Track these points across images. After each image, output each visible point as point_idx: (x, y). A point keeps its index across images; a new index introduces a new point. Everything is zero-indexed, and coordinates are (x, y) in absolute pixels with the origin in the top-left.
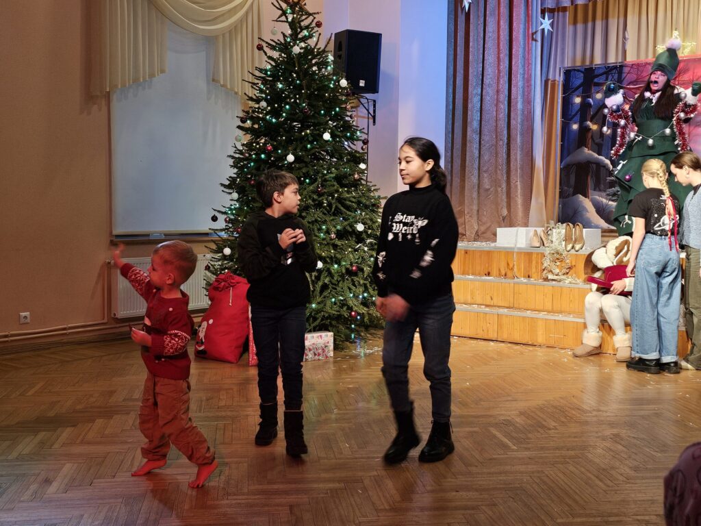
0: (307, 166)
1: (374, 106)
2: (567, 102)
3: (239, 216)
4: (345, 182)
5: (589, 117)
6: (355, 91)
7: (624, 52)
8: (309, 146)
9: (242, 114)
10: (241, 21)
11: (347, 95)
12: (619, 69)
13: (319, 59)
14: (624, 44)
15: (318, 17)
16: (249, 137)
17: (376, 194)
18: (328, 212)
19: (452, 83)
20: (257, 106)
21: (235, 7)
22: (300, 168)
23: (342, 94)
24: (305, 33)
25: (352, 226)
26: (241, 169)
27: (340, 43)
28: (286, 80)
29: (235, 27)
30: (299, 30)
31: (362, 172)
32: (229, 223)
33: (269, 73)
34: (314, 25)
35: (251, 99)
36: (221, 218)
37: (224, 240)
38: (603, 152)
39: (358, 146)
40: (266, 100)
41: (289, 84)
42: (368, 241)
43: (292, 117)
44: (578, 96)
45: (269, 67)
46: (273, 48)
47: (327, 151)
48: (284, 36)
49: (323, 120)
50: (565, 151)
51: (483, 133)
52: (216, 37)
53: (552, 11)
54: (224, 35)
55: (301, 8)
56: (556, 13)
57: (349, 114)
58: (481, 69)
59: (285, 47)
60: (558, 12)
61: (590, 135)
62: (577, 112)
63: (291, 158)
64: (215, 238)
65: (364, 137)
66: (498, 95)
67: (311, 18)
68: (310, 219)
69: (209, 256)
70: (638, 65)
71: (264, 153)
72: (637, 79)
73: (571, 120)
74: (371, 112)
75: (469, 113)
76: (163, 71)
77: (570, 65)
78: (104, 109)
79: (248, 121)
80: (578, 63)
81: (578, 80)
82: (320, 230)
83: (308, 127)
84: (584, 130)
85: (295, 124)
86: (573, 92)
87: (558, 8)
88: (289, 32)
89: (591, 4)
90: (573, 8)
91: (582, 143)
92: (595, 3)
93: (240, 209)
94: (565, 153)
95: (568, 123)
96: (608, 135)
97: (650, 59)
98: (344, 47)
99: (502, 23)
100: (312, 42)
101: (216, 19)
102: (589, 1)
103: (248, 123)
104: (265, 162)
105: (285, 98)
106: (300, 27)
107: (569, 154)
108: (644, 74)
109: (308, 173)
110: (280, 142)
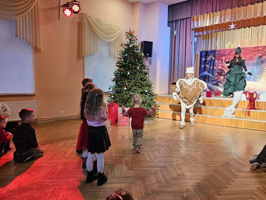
0: (133, 75)
1: (151, 60)
2: (201, 60)
3: (116, 88)
4: (143, 79)
5: (207, 64)
6: (146, 56)
7: (216, 47)
8: (134, 70)
9: (117, 62)
10: (117, 38)
11: (144, 57)
12: (215, 51)
13: (137, 48)
14: (216, 45)
15: (137, 38)
16: (118, 68)
17: (151, 83)
18: (138, 87)
19: (171, 55)
20: (121, 60)
21: (114, 36)
22: (131, 76)
23: (142, 57)
24: (133, 41)
25: (144, 91)
26: (116, 76)
27: (142, 44)
28: (128, 53)
29: (116, 40)
30: (132, 41)
31: (147, 77)
32: (113, 89)
33: (124, 52)
34: (135, 39)
35: (119, 58)
36: (111, 88)
37: (112, 94)
38: (210, 73)
39: (146, 70)
40: (123, 59)
41: (129, 55)
42: (148, 95)
43: (129, 63)
44: (204, 58)
45: (124, 50)
46: (125, 45)
47: (138, 72)
48: (128, 42)
49: (137, 64)
50: (200, 72)
51: (179, 67)
52: (111, 43)
53: (197, 36)
54: (113, 42)
55: (132, 35)
56: (198, 37)
57: (144, 62)
59: (128, 45)
61: (207, 68)
62: (203, 63)
63: (129, 73)
64: (110, 93)
65: (148, 68)
67: (135, 38)
68: (133, 89)
69: (108, 98)
70: (220, 50)
71: (122, 72)
74: (150, 62)
75: (175, 62)
76: (97, 51)
77: (202, 50)
78: (83, 60)
80: (204, 50)
81: (204, 54)
82: (136, 91)
83: (133, 66)
84: (205, 67)
85: (130, 65)
87: (199, 36)
88: (129, 41)
89: (208, 34)
90: (203, 36)
91: (205, 70)
92: (209, 34)
93: (116, 86)
94: (200, 73)
95: (201, 65)
96: (211, 69)
97: (223, 49)
98: (143, 45)
99: (184, 39)
100: (135, 44)
101: (111, 38)
102: (207, 33)
103: (118, 64)
104: (123, 74)
105: (128, 58)
106: (132, 40)
107: (201, 73)
108: (221, 53)
109: (133, 77)
110: (126, 69)
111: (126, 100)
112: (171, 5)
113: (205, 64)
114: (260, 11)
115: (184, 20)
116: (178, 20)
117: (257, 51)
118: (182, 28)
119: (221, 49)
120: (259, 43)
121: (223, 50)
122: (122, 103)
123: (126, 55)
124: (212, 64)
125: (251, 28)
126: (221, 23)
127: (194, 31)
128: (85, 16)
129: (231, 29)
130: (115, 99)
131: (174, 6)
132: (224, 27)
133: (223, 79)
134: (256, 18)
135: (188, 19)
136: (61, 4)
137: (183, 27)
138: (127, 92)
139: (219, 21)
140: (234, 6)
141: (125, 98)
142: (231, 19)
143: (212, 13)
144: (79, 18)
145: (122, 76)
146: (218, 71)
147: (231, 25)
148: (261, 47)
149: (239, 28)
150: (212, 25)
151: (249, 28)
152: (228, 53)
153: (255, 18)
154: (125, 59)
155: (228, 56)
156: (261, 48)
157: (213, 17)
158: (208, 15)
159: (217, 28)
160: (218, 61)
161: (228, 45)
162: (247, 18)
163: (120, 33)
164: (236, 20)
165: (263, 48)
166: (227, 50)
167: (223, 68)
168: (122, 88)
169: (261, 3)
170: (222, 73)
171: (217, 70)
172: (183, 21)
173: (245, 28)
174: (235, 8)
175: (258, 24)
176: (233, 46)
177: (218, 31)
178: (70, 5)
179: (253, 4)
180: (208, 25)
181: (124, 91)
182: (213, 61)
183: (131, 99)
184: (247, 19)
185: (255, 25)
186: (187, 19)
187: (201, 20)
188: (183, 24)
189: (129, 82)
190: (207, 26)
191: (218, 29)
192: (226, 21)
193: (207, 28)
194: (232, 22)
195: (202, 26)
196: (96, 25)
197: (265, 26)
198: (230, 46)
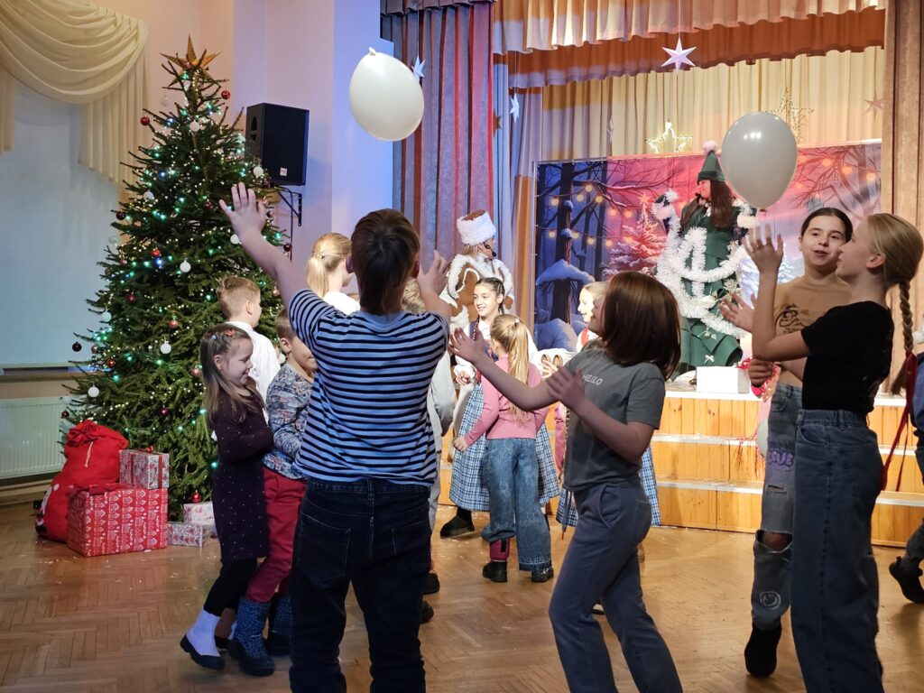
0: (208, 278)
1: (300, 201)
2: (541, 205)
3: (111, 343)
5: (568, 224)
6: (275, 181)
7: (610, 145)
8: (211, 251)
9: (119, 208)
10: (120, 85)
11: (264, 186)
12: (603, 165)
13: (226, 139)
14: (609, 135)
15: (225, 87)
16: (128, 238)
19: (400, 176)
20: (140, 197)
21: (112, 67)
22: (198, 281)
24: (207, 105)
26: (116, 280)
27: (255, 119)
28: (179, 164)
29: (112, 94)
30: (199, 100)
32: (97, 352)
33: (157, 155)
34: (219, 95)
35: (132, 188)
36: (87, 346)
37: (89, 377)
38: (586, 266)
40: (152, 190)
41: (185, 170)
43: (188, 213)
44: (555, 197)
45: (157, 147)
46: (163, 122)
48: (179, 108)
50: (540, 265)
51: (439, 240)
52: (85, 106)
53: (522, 92)
54: (95, 102)
55: (201, 73)
56: (527, 95)
58: (436, 160)
59: (181, 122)
60: (530, 92)
61: (569, 245)
62: (553, 219)
63: (186, 267)
64: (77, 373)
65: (286, 241)
66: (457, 193)
67: (215, 86)
69: (68, 398)
70: (625, 161)
71: (149, 259)
72: (625, 179)
73: (547, 226)
74: (297, 210)
75: (422, 214)
77: (545, 159)
79: (128, 218)
80: (555, 157)
81: (555, 178)
83: (211, 227)
84: (563, 240)
85: (192, 222)
86: (550, 191)
87: (530, 89)
88: (185, 103)
89: (569, 85)
90: (547, 90)
91: (561, 254)
92: (574, 85)
93: (114, 334)
94: (541, 267)
95: (544, 230)
96: (591, 247)
97: (640, 155)
99: (460, 105)
100: (216, 117)
102: (567, 80)
103: (128, 220)
104: (151, 271)
105: (180, 187)
106: (201, 98)
107: (545, 269)
108: (632, 173)
109: (208, 285)
110: (172, 244)
111: (171, 406)
113: (561, 226)
115: (456, 9)
116: (430, 12)
118: (448, 48)
119: (631, 155)
121: (639, 161)
122: (146, 424)
123: (172, 172)
124: (593, 225)
125: (755, 67)
126: (626, 35)
127: (507, 67)
129: (672, 66)
130: (109, 403)
132: (641, 54)
134: (779, 23)
135: (475, 11)
137: (453, 46)
138: (174, 368)
139: (620, 29)
141: (164, 398)
142: (672, 20)
145: (148, 282)
146: (621, 258)
148: (805, 154)
149: (706, 61)
150: (586, 43)
151: (751, 63)
152: (665, 176)
153: (773, 24)
154: (165, 192)
156: (803, 159)
157: (593, 9)
159: (612, 58)
160: (621, 210)
161: (661, 137)
162: (741, 18)
163: (131, 62)
164: (694, 25)
165: (810, 157)
166: (660, 159)
168: (146, 346)
170: (640, 266)
171: (617, 255)
172: (456, 17)
173: (731, 64)
175: (785, 51)
176: (683, 145)
177: (614, 73)
180: (569, 40)
181: (159, 362)
182: (597, 210)
183: (199, 402)
184: (738, 25)
185: (775, 52)
186: (473, 7)
187: (538, 17)
188: (455, 30)
189: (187, 312)
190: (566, 47)
191: (616, 62)
192: (650, 29)
193: (565, 55)
194: (677, 36)
195: (545, 47)
197: (815, 59)
198: (668, 143)
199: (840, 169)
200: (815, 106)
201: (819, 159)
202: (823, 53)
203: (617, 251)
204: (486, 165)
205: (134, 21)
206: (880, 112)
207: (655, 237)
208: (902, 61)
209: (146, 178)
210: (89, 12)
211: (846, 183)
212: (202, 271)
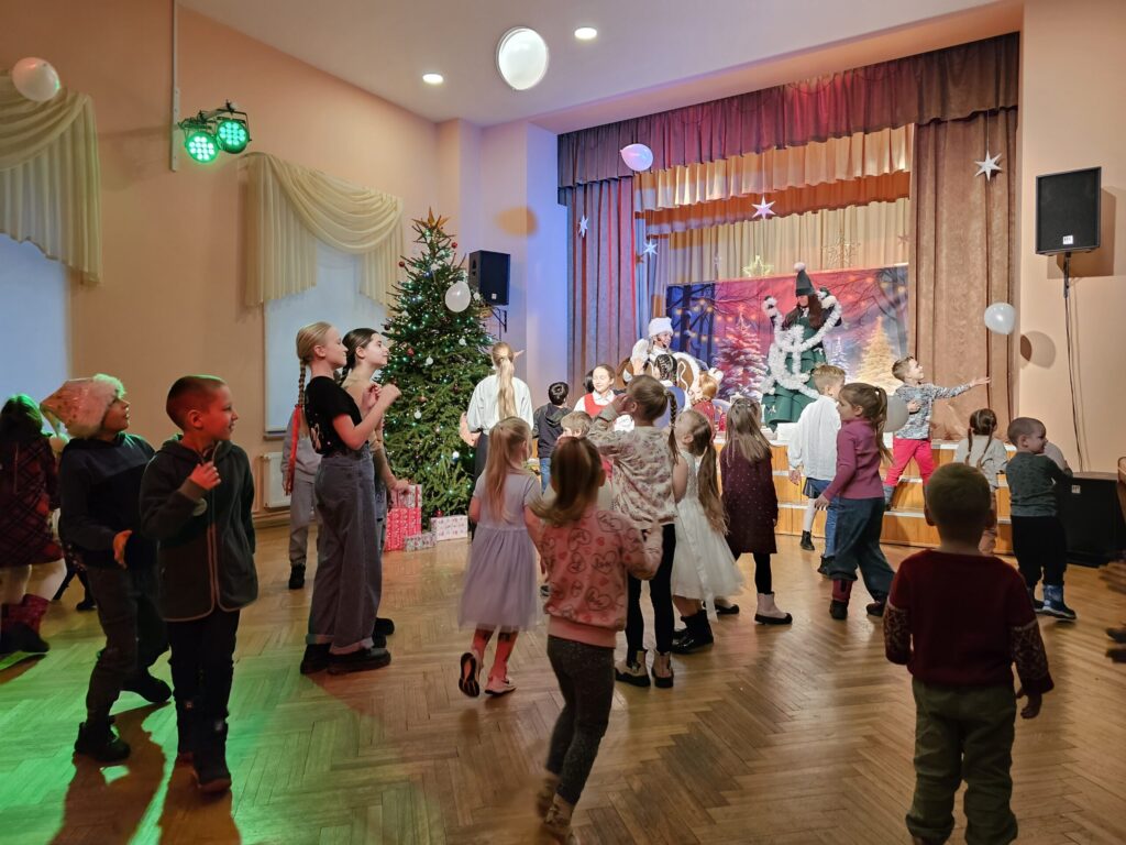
0: (445, 368)
1: (505, 317)
5: (688, 327)
6: (488, 302)
7: (717, 272)
8: (446, 350)
9: (386, 323)
10: (385, 241)
11: (481, 306)
12: (712, 286)
13: (455, 275)
14: (716, 265)
15: (454, 240)
19: (572, 297)
20: (400, 315)
21: (380, 230)
22: (438, 370)
23: (475, 305)
24: (443, 252)
27: (474, 263)
28: (425, 292)
29: (380, 247)
30: (437, 250)
33: (410, 287)
34: (450, 245)
35: (394, 309)
40: (407, 310)
41: (429, 296)
43: (430, 325)
44: (679, 308)
45: (410, 282)
46: (414, 265)
47: (463, 355)
48: (424, 255)
49: (458, 327)
51: (599, 339)
52: (363, 256)
53: (656, 237)
54: (370, 253)
55: (438, 231)
56: (659, 239)
57: (482, 322)
58: (596, 285)
59: (424, 264)
60: (661, 238)
61: (689, 342)
63: (430, 361)
66: (610, 308)
67: (448, 240)
68: (447, 414)
70: (727, 283)
71: (405, 356)
72: (727, 295)
74: (503, 320)
75: (588, 322)
76: (313, 284)
77: (672, 283)
78: (259, 318)
80: (679, 281)
81: (679, 296)
83: (445, 334)
84: (684, 338)
85: (433, 331)
86: (675, 304)
87: (661, 235)
88: (428, 251)
89: (688, 232)
90: (673, 235)
91: (683, 348)
92: (691, 231)
96: (704, 342)
97: (738, 279)
98: (478, 266)
100: (448, 261)
101: (363, 239)
102: (686, 228)
103: (392, 330)
104: (407, 364)
105: (425, 308)
106: (438, 247)
108: (733, 291)
109: (445, 374)
110: (421, 346)
111: (422, 453)
112: (568, 134)
113: (684, 329)
114: (845, 162)
115: (609, 183)
116: (591, 186)
117: (840, 288)
118: (604, 209)
119: (732, 279)
120: (846, 260)
121: (736, 282)
122: (406, 465)
123: (420, 298)
124: (706, 327)
125: (819, 215)
126: (726, 196)
127: (644, 221)
128: (268, 164)
129: (760, 216)
131: (577, 139)
132: (738, 209)
133: (742, 376)
134: (835, 184)
136: (178, 119)
137: (607, 209)
138: (425, 427)
139: (722, 192)
140: (765, 144)
141: (417, 448)
142: (759, 183)
143: (699, 164)
144: (247, 167)
145: (406, 371)
146: (725, 350)
147: (760, 204)
148: (854, 275)
149: (783, 212)
150: (699, 202)
151: (815, 212)
152: (755, 293)
153: (830, 185)
154: (416, 311)
155: (754, 303)
156: (852, 278)
157: (703, 178)
158: (687, 170)
159: (718, 211)
160: (725, 316)
161: (753, 266)
162: (807, 181)
163: (393, 226)
164: (774, 187)
165: (857, 277)
166: (752, 281)
167: (741, 342)
168: (405, 414)
169: (846, 139)
170: (738, 355)
171: (722, 348)
172: (609, 187)
173: (801, 213)
174: (769, 152)
175: (839, 203)
176: (768, 272)
177: (719, 222)
178: (211, 122)
179: (823, 140)
180: (687, 201)
181: (414, 424)
182: (708, 317)
183: (440, 450)
184: (806, 186)
185: (832, 204)
187: (666, 185)
188: (609, 196)
189: (432, 391)
190: (686, 206)
191: (721, 215)
192: (743, 191)
193: (685, 212)
194: (761, 196)
195: (670, 206)
196: (309, 194)
197: (861, 209)
198: (758, 270)
199: (879, 284)
200: (861, 241)
201: (864, 279)
202: (866, 204)
203: (722, 345)
204: (631, 287)
205: (394, 197)
206: (907, 244)
207: (748, 335)
208: (922, 207)
209: (403, 302)
210: (364, 193)
211: (883, 294)
212: (441, 364)
